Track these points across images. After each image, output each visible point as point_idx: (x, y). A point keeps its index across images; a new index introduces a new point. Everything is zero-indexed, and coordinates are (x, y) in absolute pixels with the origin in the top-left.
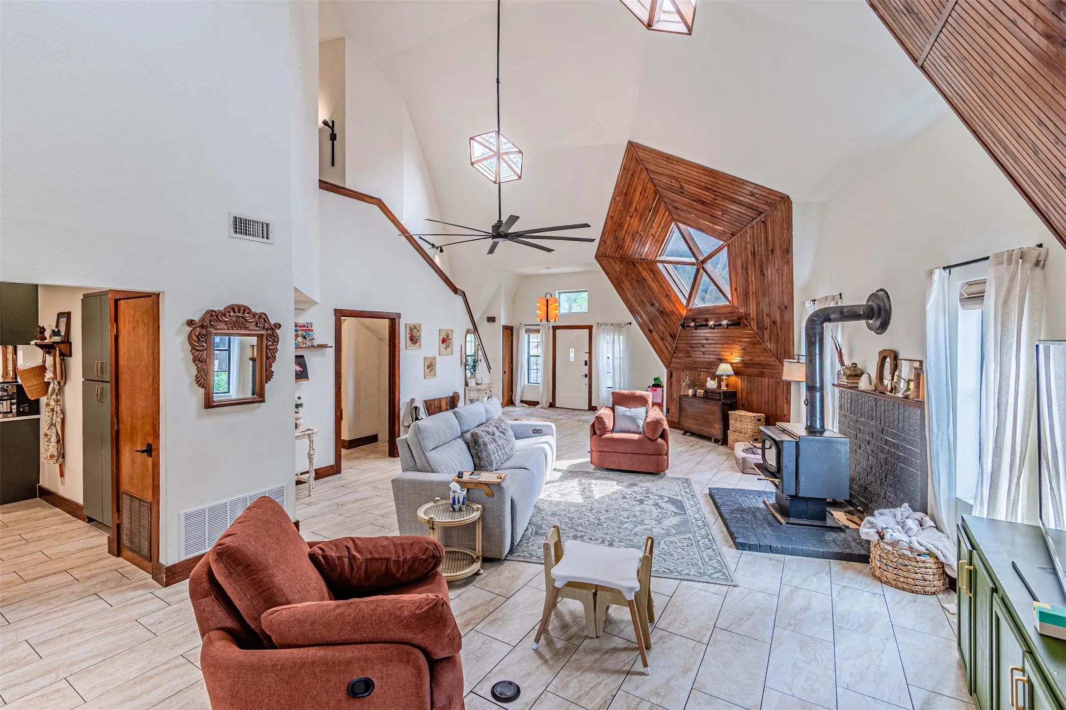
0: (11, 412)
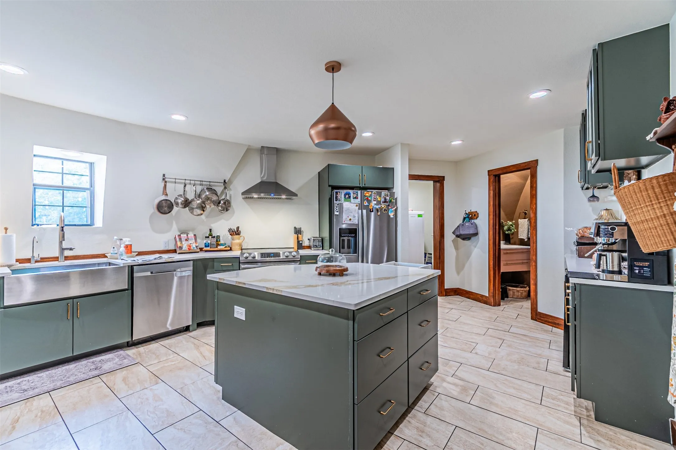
0: (620, 272)
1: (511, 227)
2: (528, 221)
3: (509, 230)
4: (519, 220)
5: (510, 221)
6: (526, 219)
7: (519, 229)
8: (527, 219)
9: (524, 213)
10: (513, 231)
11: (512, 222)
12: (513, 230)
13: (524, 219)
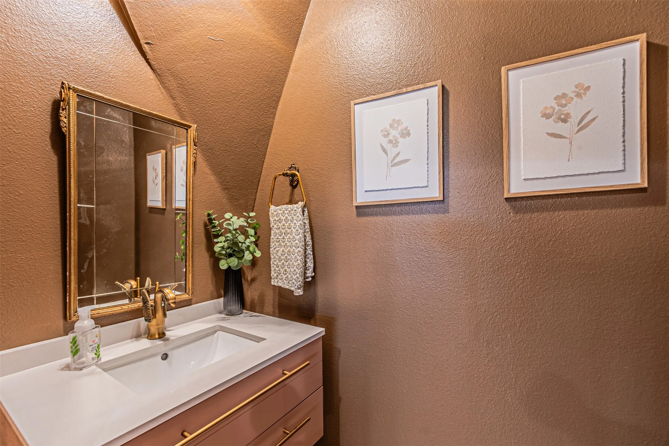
1: (241, 238)
2: (303, 211)
3: (230, 256)
4: (272, 207)
5: (238, 212)
6: (296, 203)
7: (272, 245)
8: (301, 204)
9: (288, 179)
10: (248, 256)
11: (244, 217)
12: (247, 253)
13: (291, 202)
